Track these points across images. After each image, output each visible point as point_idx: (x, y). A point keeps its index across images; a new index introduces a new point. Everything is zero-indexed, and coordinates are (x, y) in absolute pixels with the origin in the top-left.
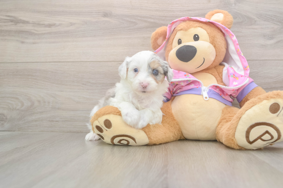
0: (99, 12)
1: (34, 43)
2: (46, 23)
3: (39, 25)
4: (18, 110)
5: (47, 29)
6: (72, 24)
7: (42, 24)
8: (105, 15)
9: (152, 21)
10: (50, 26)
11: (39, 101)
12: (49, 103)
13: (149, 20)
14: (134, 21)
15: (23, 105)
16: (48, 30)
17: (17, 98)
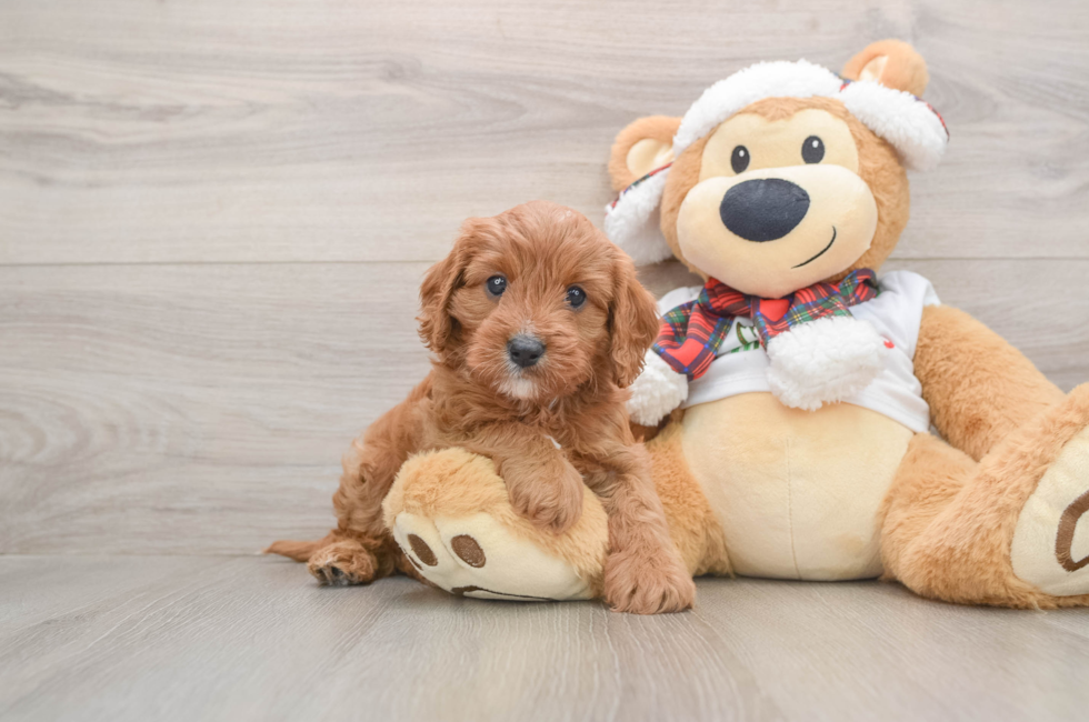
0: (369, 62)
1: (91, 185)
2: (146, 102)
3: (114, 108)
4: (21, 463)
5: (149, 125)
6: (254, 109)
7: (129, 108)
8: (394, 73)
9: (586, 98)
10: (161, 113)
11: (112, 428)
12: (153, 433)
13: (574, 95)
14: (513, 97)
15: (40, 442)
16: (152, 130)
17: (17, 416)
